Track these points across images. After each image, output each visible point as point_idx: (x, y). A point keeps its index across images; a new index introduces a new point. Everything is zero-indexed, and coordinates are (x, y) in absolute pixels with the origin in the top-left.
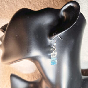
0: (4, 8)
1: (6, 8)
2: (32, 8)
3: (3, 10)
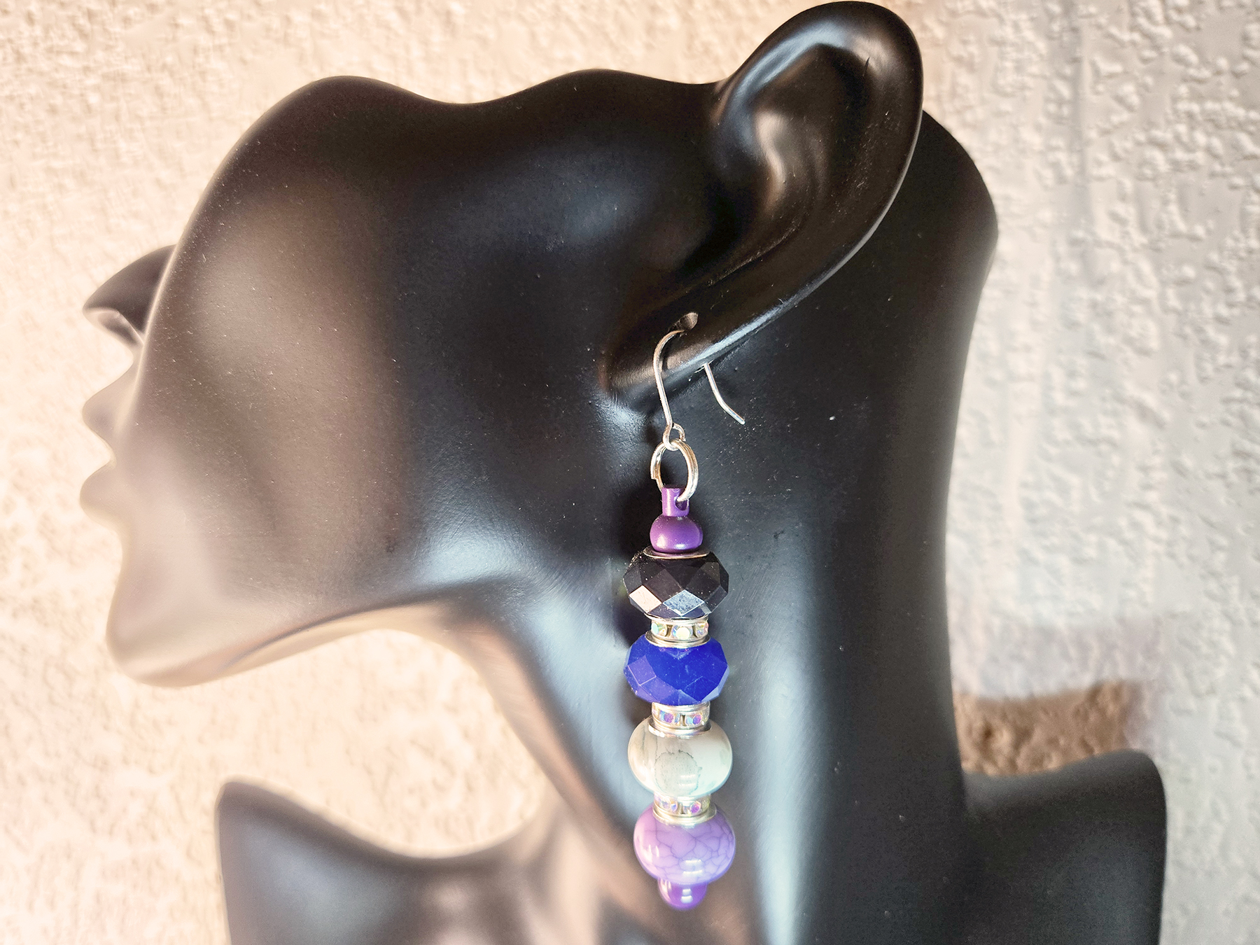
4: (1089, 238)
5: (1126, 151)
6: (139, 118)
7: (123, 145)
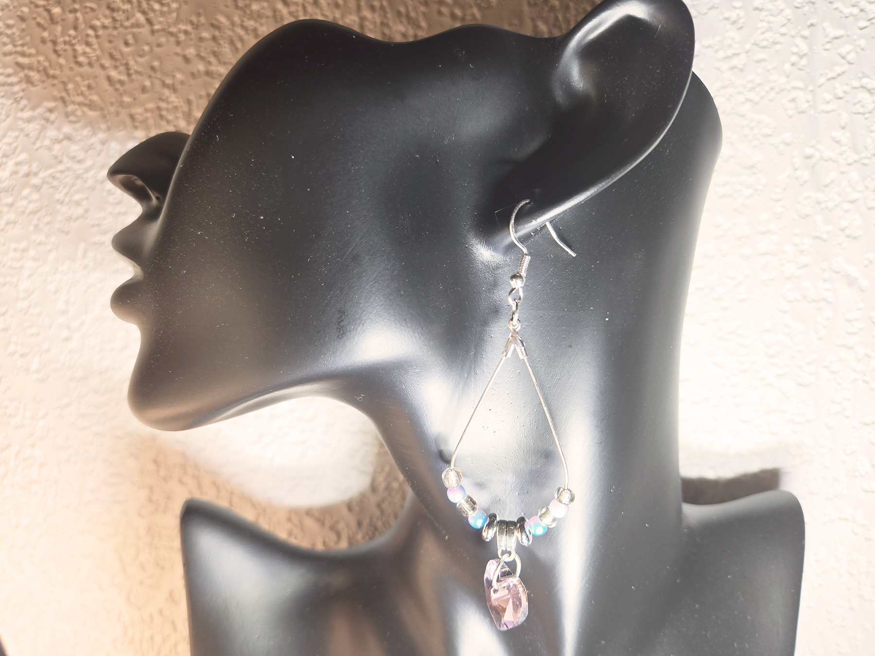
0: (144, 12)
1: (157, 6)
2: (367, 13)
3: (138, 25)
4: (817, 154)
5: (845, 92)
6: (93, 28)
7: (80, 48)
